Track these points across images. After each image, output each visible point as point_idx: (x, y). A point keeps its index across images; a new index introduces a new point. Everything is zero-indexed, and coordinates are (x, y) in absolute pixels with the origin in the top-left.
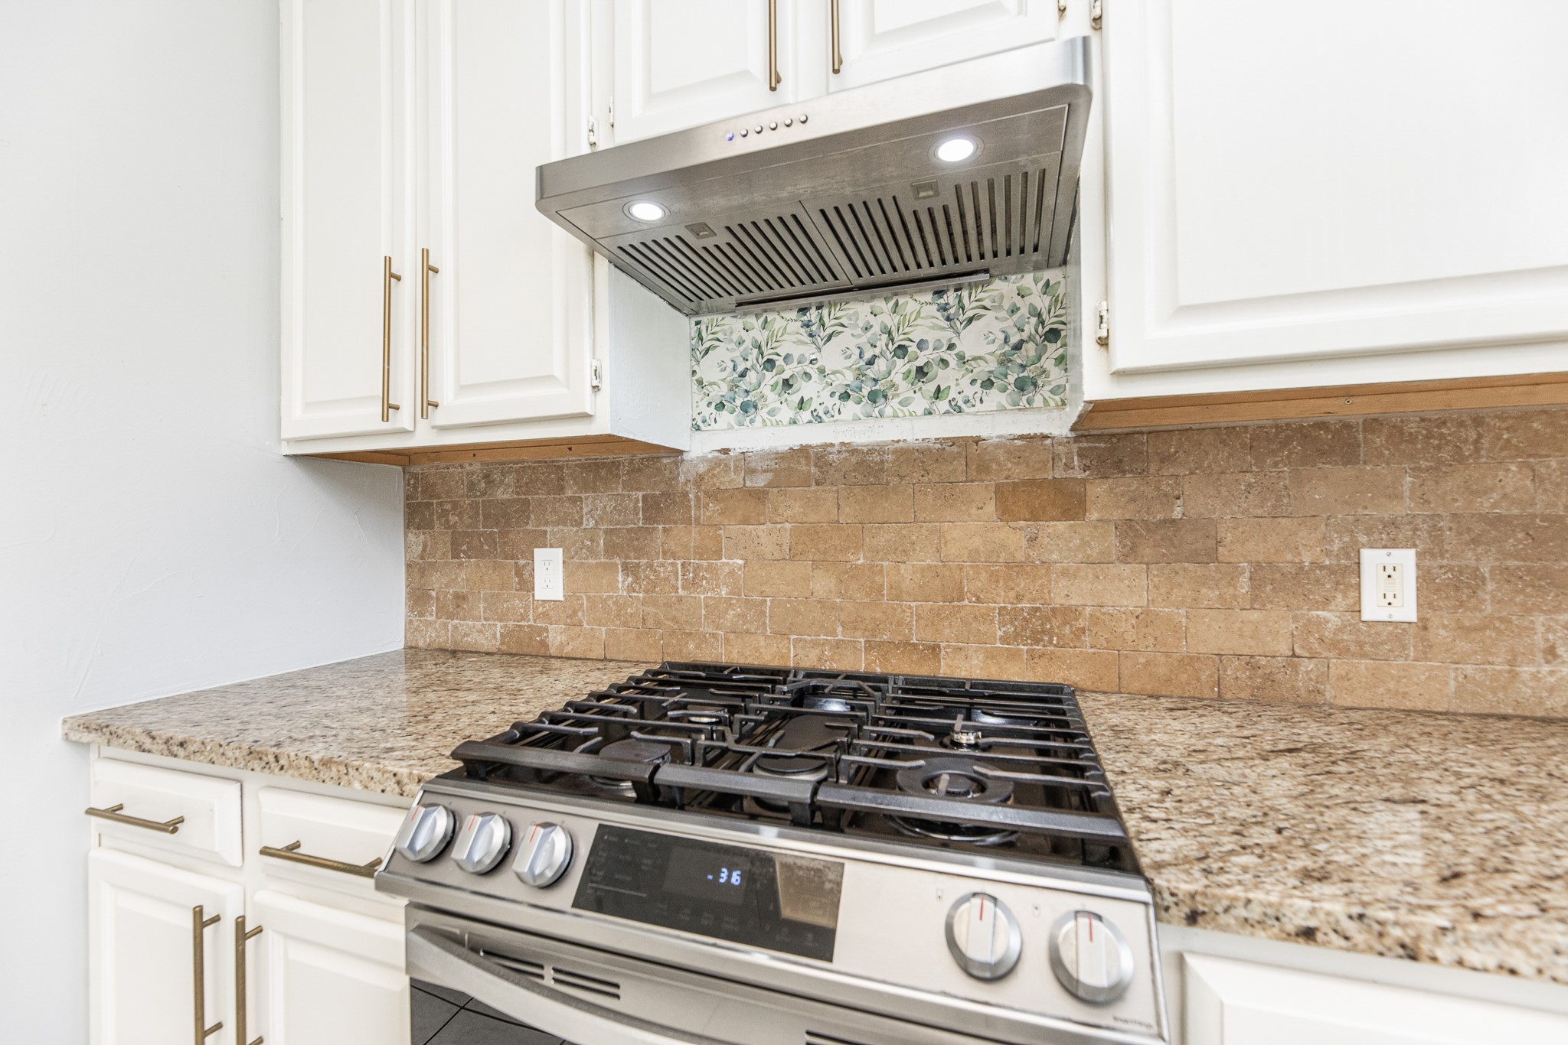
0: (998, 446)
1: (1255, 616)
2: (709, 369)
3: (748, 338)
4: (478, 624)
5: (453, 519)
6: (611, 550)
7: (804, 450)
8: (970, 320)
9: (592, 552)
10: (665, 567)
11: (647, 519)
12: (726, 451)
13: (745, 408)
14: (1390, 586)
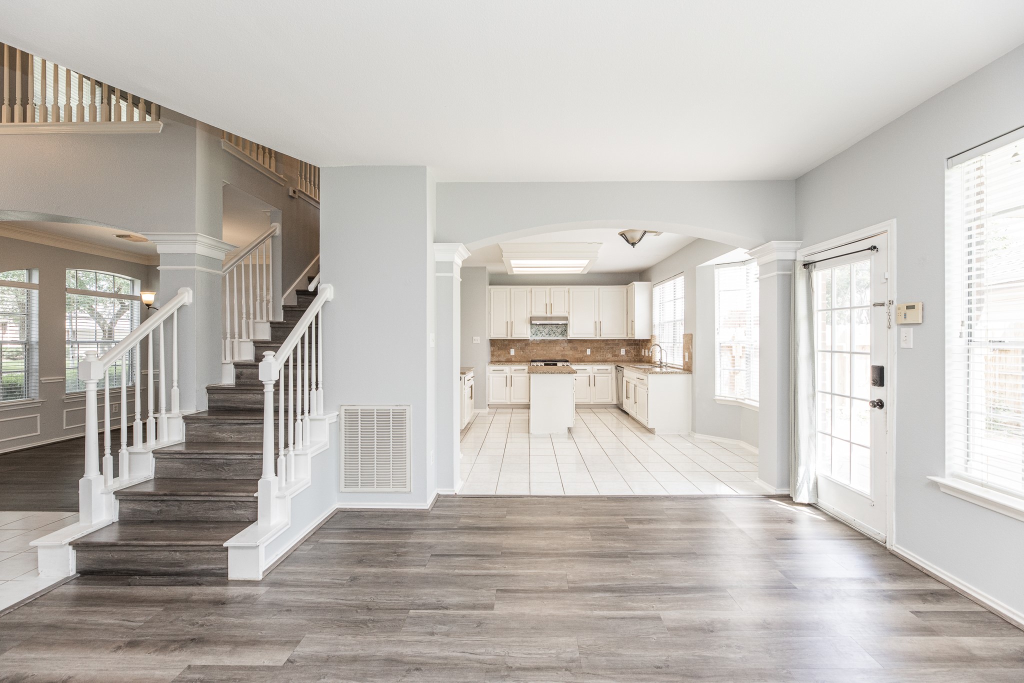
1: (580, 354)
2: (533, 330)
3: (537, 328)
4: (502, 358)
5: (499, 345)
6: (521, 349)
9: (518, 349)
10: (527, 351)
11: (525, 346)
12: (534, 339)
13: (537, 335)
14: (589, 352)
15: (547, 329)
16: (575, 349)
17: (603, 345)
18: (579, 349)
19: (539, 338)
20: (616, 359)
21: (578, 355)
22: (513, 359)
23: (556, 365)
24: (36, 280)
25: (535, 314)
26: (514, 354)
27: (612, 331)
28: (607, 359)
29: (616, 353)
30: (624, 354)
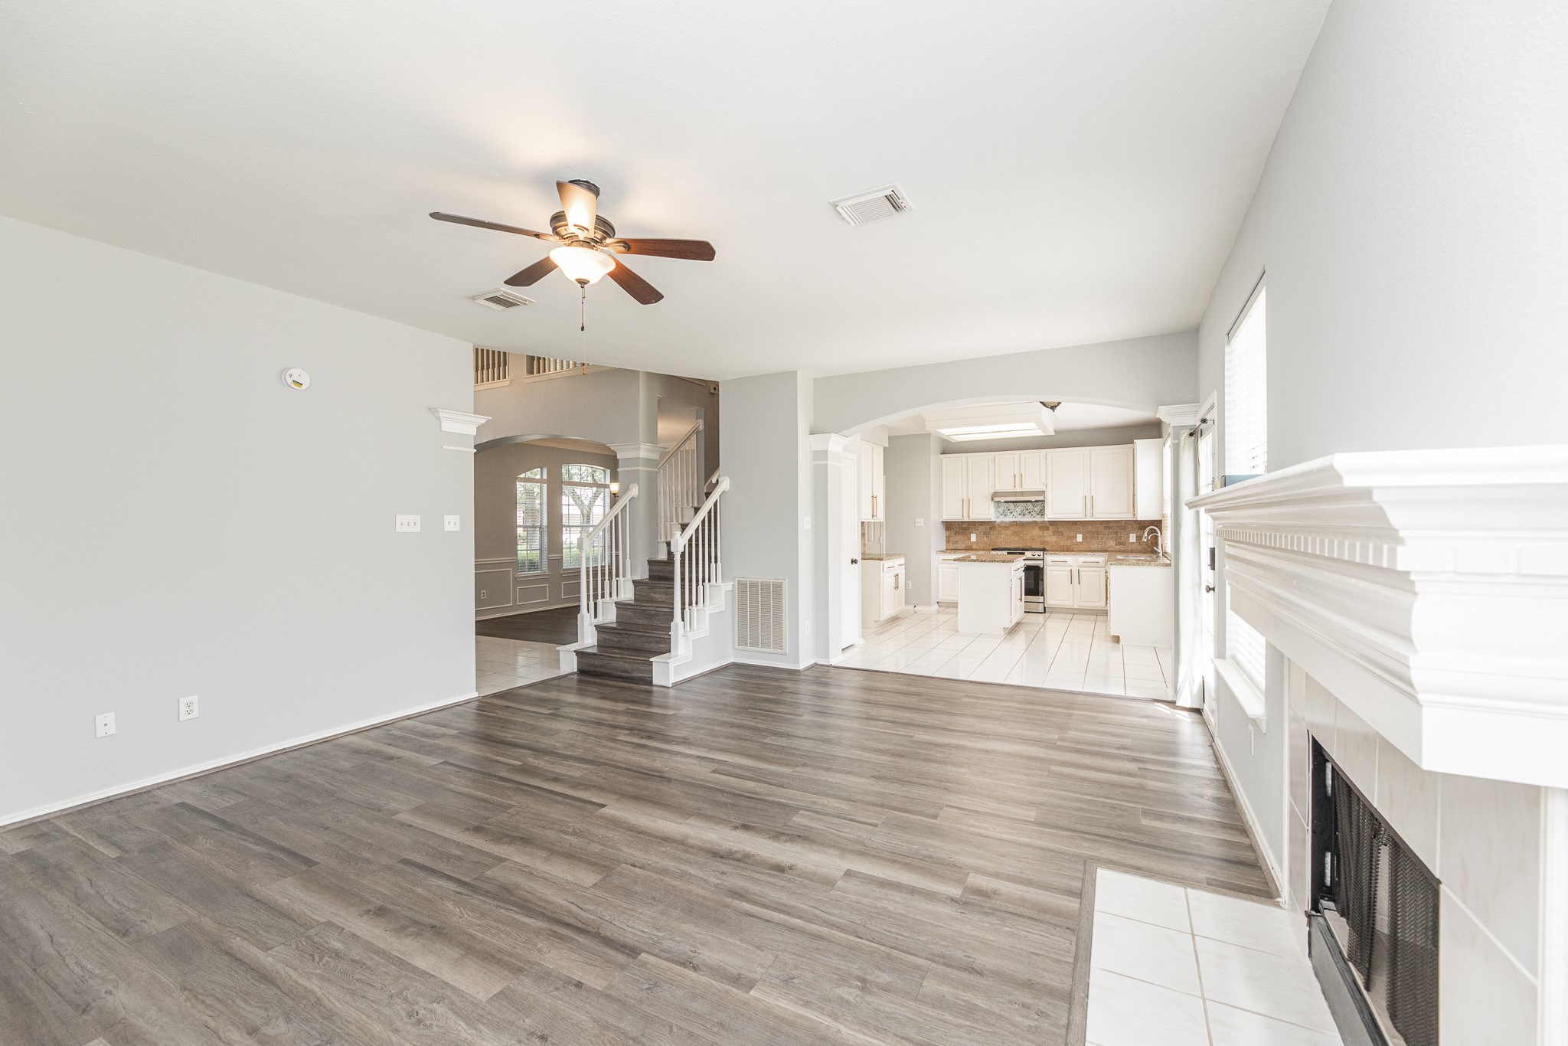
0: (1045, 522)
1: (1069, 540)
2: (999, 510)
3: (1006, 506)
4: (960, 545)
5: (955, 529)
6: (984, 534)
7: (1014, 521)
8: (1042, 507)
9: (981, 534)
10: (992, 536)
11: (990, 530)
12: (1002, 521)
13: (1005, 515)
14: (1080, 538)
15: (1019, 507)
16: (1060, 534)
17: (1101, 528)
18: (1066, 534)
19: (1009, 519)
20: (1122, 548)
21: (1064, 543)
22: (974, 547)
23: (1024, 554)
24: (545, 477)
25: (1000, 488)
26: (975, 540)
27: (1108, 509)
28: (1109, 547)
29: (1123, 540)
30: (1135, 541)
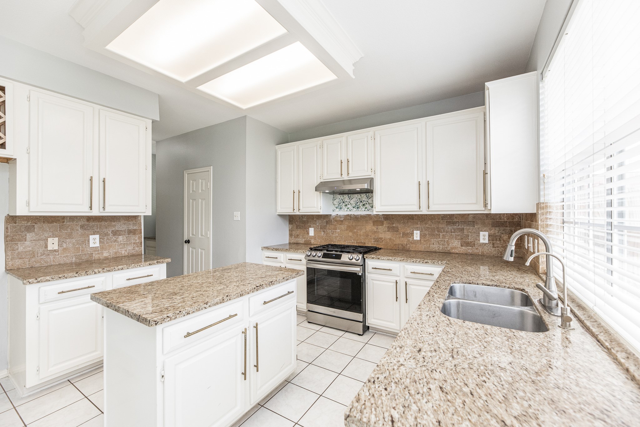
0: (373, 216)
1: (403, 239)
2: (335, 202)
3: (341, 198)
4: (300, 239)
5: (297, 223)
6: (321, 228)
7: (348, 215)
8: (370, 198)
9: (318, 229)
10: (329, 231)
11: (326, 224)
12: (337, 215)
13: (340, 208)
14: (417, 235)
15: (354, 199)
16: (396, 230)
17: (443, 224)
18: (401, 231)
19: (344, 212)
20: (469, 250)
21: (400, 241)
25: (327, 178)
26: (313, 235)
28: (452, 248)
29: (470, 239)
30: (486, 241)
